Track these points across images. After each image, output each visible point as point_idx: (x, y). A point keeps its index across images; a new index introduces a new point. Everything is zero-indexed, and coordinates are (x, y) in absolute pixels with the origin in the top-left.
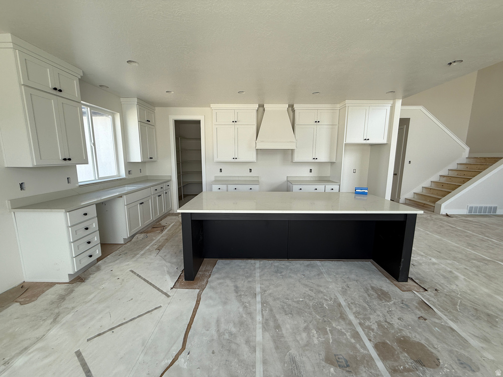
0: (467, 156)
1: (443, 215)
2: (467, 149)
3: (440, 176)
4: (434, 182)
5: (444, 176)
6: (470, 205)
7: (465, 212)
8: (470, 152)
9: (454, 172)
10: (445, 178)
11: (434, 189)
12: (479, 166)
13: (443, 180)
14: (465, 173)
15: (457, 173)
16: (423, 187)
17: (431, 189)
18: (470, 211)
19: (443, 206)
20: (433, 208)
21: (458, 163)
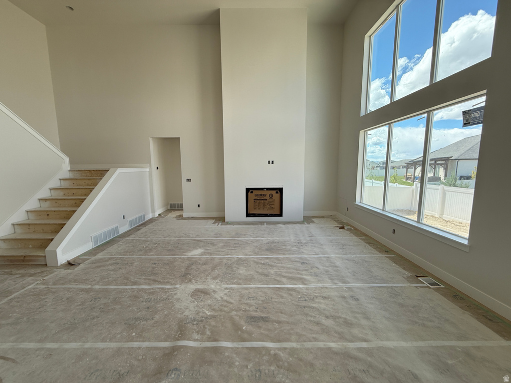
0: (69, 169)
1: (63, 266)
2: (67, 159)
3: (40, 200)
4: (31, 211)
5: (46, 200)
6: (94, 235)
7: (89, 246)
8: (71, 163)
9: (59, 191)
10: (48, 202)
11: (36, 224)
12: (87, 182)
13: (46, 206)
14: (74, 191)
15: (62, 193)
16: (13, 225)
17: (29, 225)
18: (96, 242)
19: (59, 251)
20: (43, 258)
21: (61, 178)
